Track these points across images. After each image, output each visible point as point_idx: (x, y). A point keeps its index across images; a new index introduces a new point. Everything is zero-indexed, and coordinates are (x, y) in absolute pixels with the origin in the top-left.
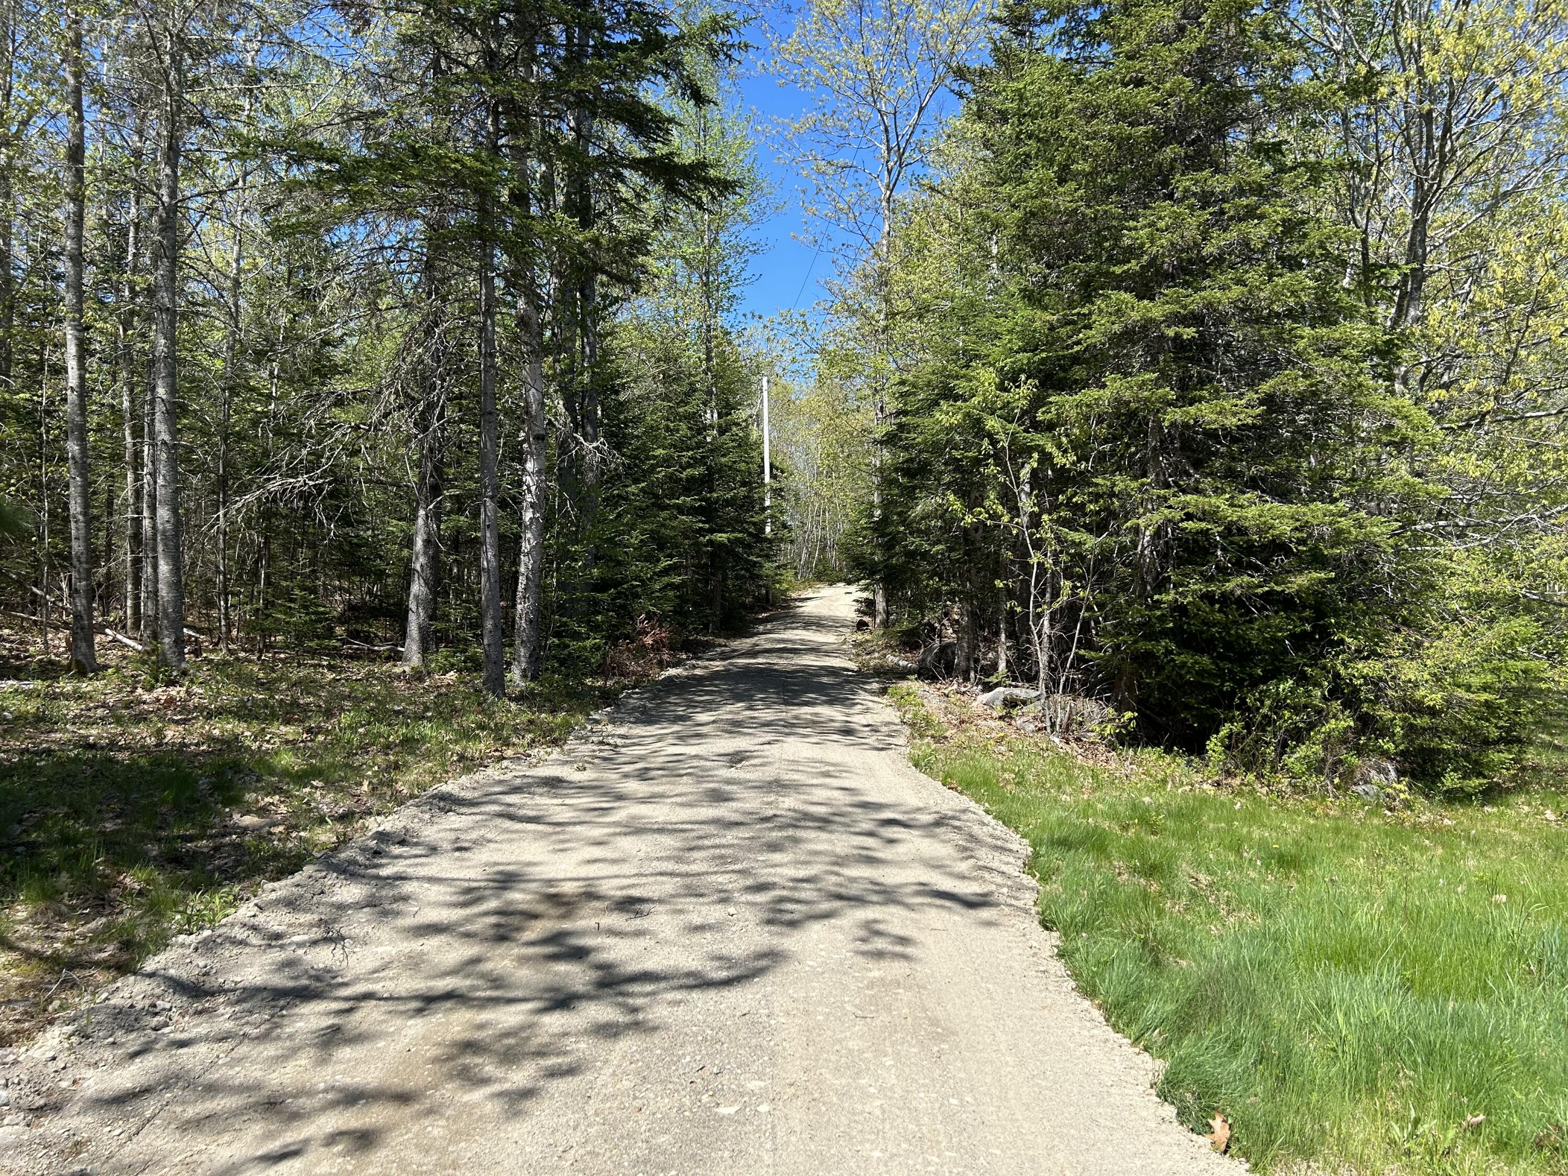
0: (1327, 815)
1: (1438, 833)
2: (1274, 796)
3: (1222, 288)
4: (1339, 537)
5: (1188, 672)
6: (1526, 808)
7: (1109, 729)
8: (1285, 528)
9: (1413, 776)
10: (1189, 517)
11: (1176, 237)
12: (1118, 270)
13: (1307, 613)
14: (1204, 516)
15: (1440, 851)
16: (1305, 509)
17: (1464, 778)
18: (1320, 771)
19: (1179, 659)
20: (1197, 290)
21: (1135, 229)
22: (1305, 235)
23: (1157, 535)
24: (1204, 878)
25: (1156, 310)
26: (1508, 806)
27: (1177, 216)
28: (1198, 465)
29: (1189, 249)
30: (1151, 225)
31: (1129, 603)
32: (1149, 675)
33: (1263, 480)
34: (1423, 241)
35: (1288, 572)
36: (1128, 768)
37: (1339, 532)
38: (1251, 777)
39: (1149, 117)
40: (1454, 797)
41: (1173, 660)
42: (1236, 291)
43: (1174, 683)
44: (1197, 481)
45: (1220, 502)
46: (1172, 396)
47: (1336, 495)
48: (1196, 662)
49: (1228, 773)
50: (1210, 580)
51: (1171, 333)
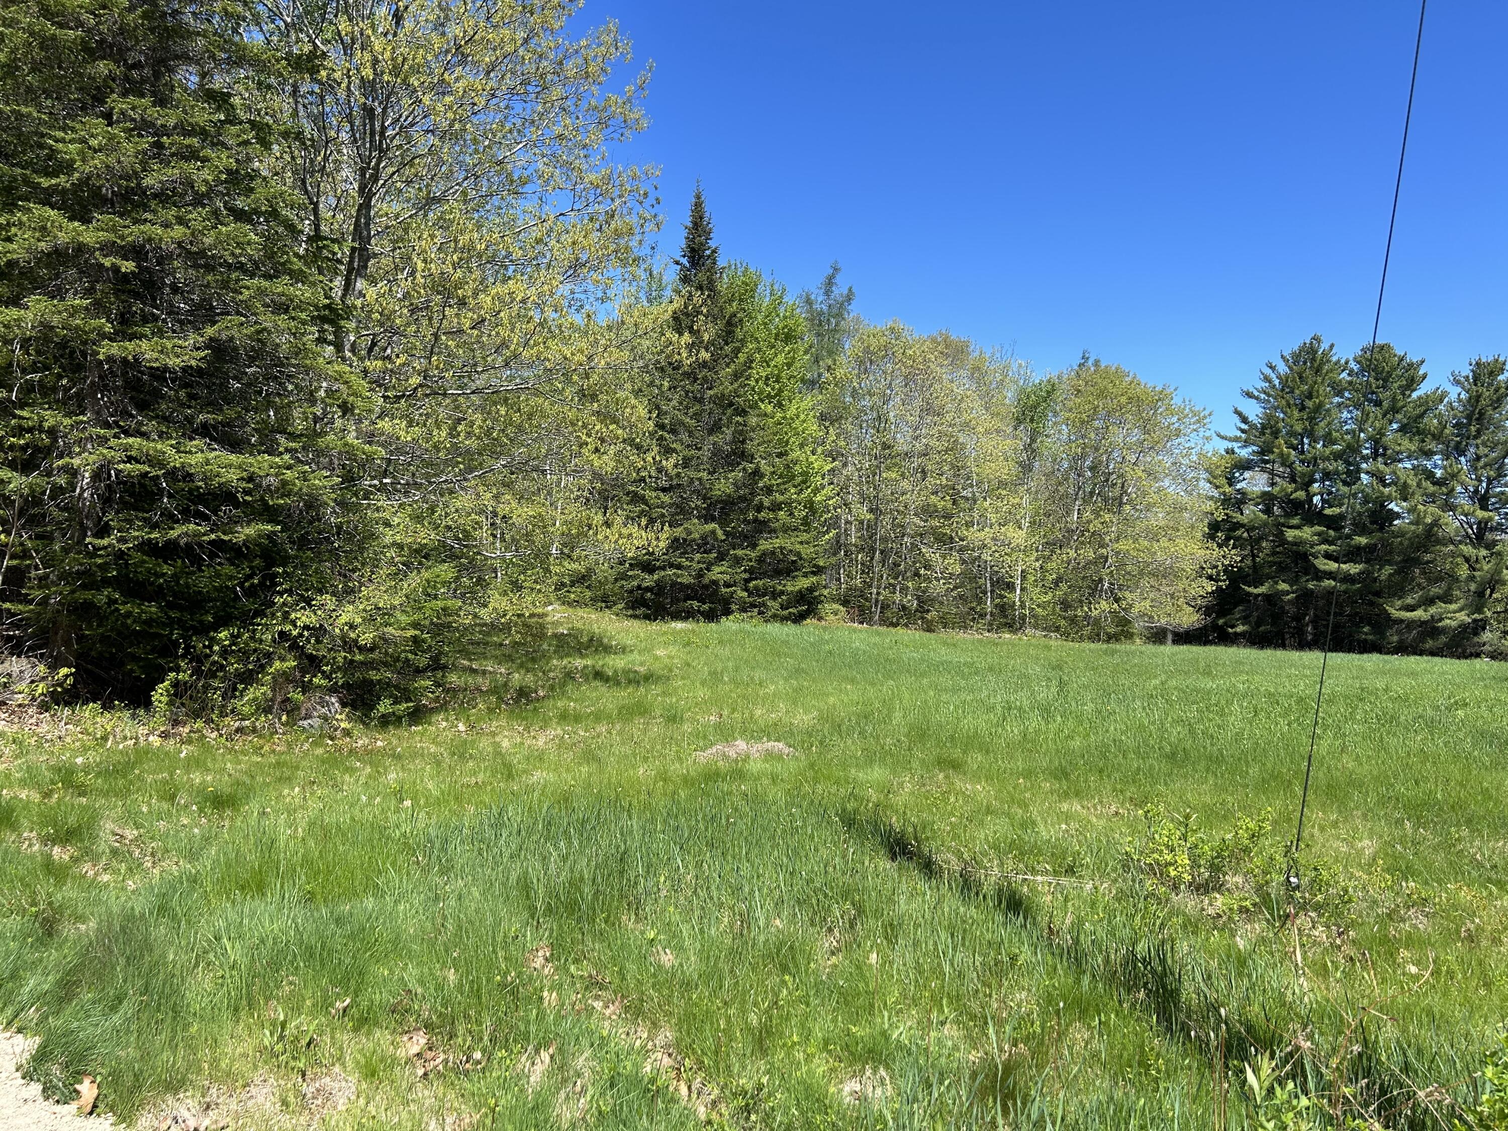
0: (274, 751)
1: (369, 755)
2: (223, 740)
3: (166, 225)
4: (284, 488)
5: (134, 622)
6: (444, 724)
7: (41, 688)
8: (232, 476)
9: (354, 707)
10: (130, 459)
11: (111, 160)
12: (45, 182)
13: (257, 562)
14: (150, 461)
15: (368, 770)
16: (251, 460)
17: (395, 703)
18: (267, 710)
19: (123, 609)
20: (136, 222)
21: (63, 141)
22: (252, 190)
23: (96, 476)
24: (130, 833)
25: (90, 236)
26: (430, 724)
27: (112, 137)
28: (142, 407)
29: (128, 178)
30: (83, 141)
31: (66, 550)
32: (90, 627)
33: (215, 428)
34: (367, 224)
35: (236, 523)
36: (62, 728)
37: (284, 483)
38: (199, 724)
39: (80, 24)
40: (385, 722)
41: (117, 610)
42: (178, 232)
43: (119, 633)
44: (141, 424)
45: (166, 448)
46: (108, 328)
47: (281, 449)
48: (142, 612)
49: (176, 723)
50: (154, 526)
51: (107, 262)
